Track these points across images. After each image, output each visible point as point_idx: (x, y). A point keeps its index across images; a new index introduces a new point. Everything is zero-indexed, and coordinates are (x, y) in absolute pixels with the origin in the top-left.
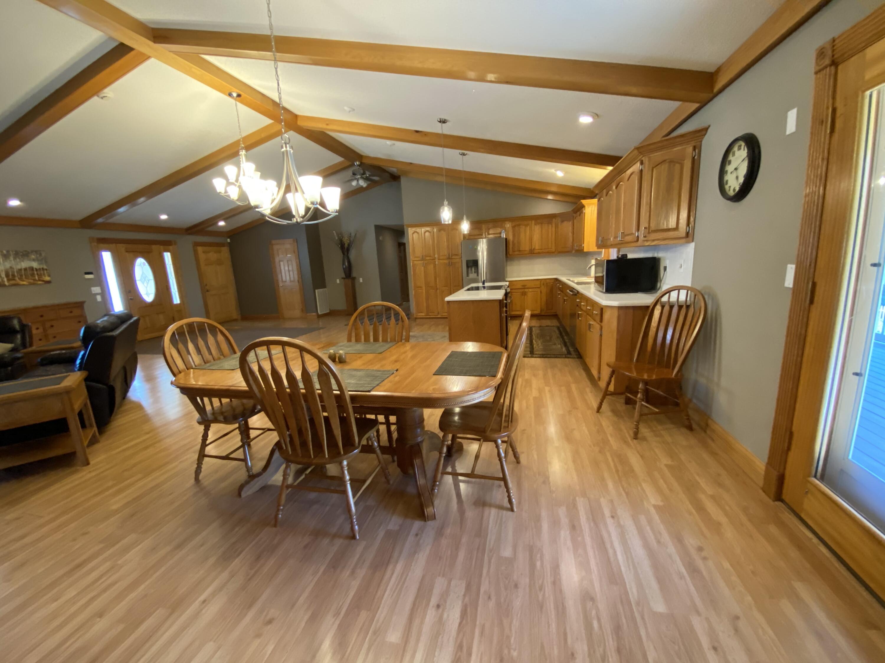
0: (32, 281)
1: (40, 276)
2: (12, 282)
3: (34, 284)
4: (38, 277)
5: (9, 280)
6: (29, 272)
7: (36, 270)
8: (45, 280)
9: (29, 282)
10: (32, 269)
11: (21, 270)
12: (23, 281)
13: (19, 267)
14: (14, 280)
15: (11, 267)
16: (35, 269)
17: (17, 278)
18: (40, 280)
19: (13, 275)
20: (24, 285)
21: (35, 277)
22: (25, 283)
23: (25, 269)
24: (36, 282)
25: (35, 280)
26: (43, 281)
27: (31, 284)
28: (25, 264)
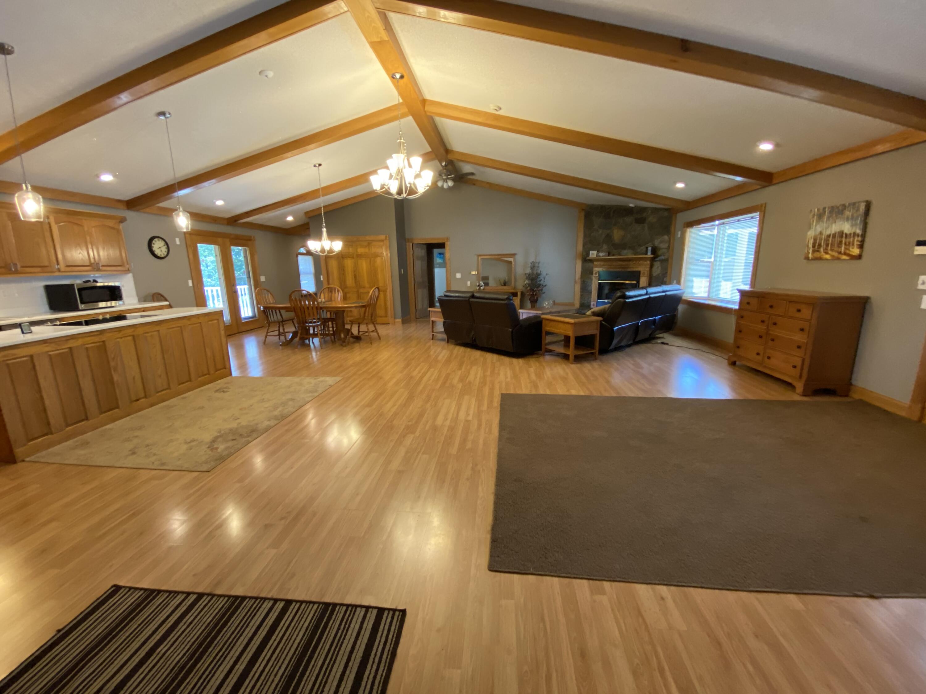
0: (836, 254)
1: (847, 245)
2: (817, 255)
3: (838, 259)
4: (845, 249)
5: (814, 251)
6: (837, 239)
7: (846, 234)
8: (851, 253)
9: (833, 256)
10: (841, 234)
11: (829, 236)
12: (827, 253)
13: (828, 232)
14: (818, 251)
15: (821, 233)
16: (844, 235)
17: (822, 250)
18: (845, 254)
19: (820, 245)
20: (827, 259)
21: (841, 247)
22: (828, 257)
23: (834, 236)
24: (840, 256)
25: (840, 253)
26: (848, 255)
27: (835, 259)
28: (835, 228)
